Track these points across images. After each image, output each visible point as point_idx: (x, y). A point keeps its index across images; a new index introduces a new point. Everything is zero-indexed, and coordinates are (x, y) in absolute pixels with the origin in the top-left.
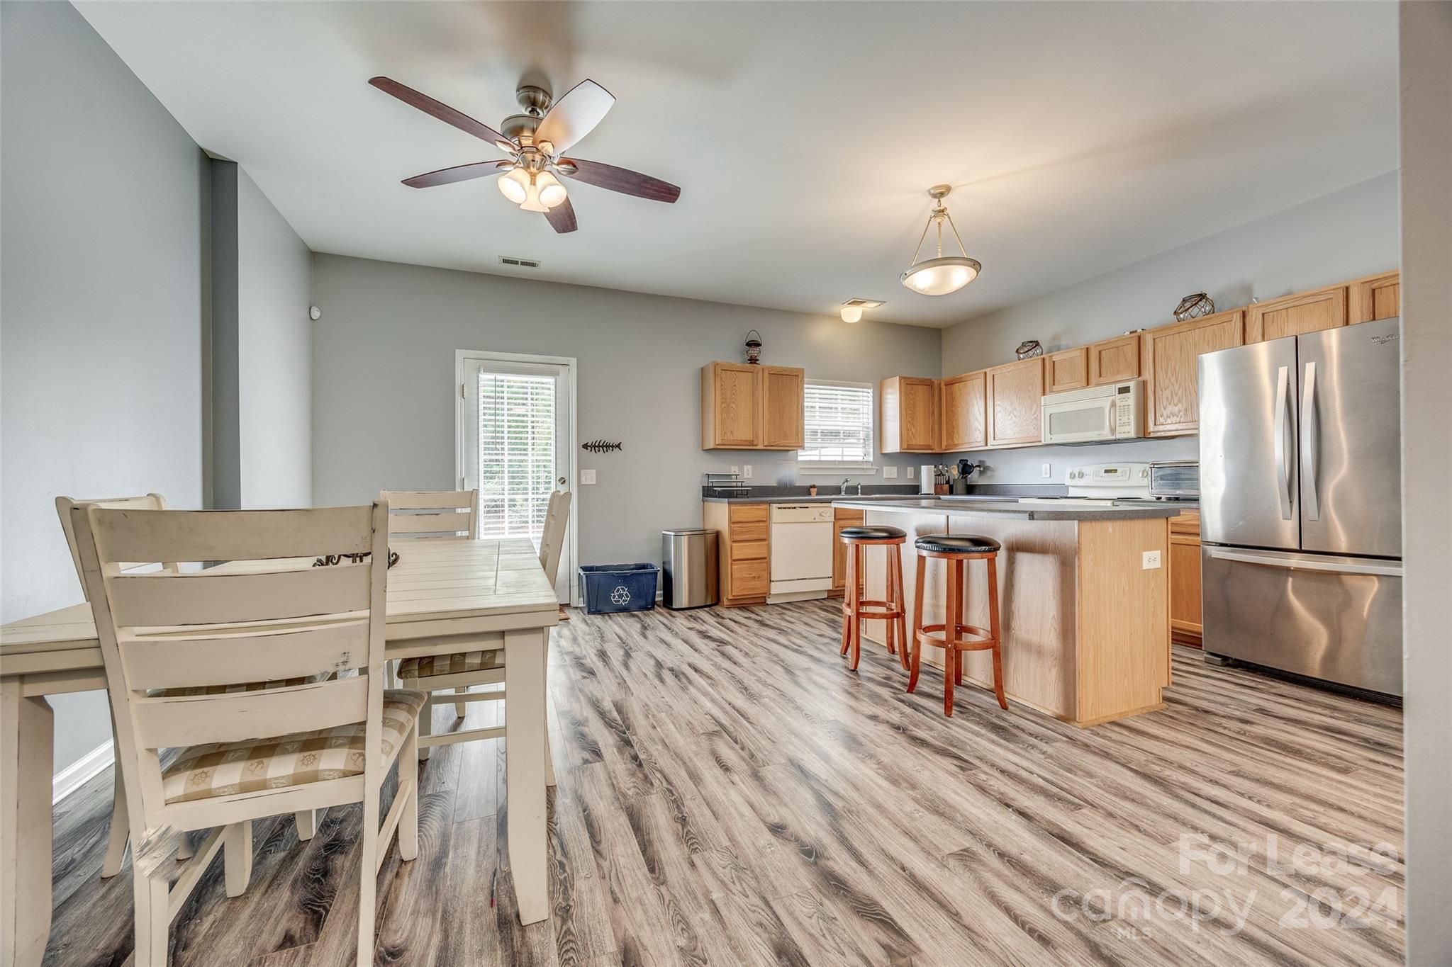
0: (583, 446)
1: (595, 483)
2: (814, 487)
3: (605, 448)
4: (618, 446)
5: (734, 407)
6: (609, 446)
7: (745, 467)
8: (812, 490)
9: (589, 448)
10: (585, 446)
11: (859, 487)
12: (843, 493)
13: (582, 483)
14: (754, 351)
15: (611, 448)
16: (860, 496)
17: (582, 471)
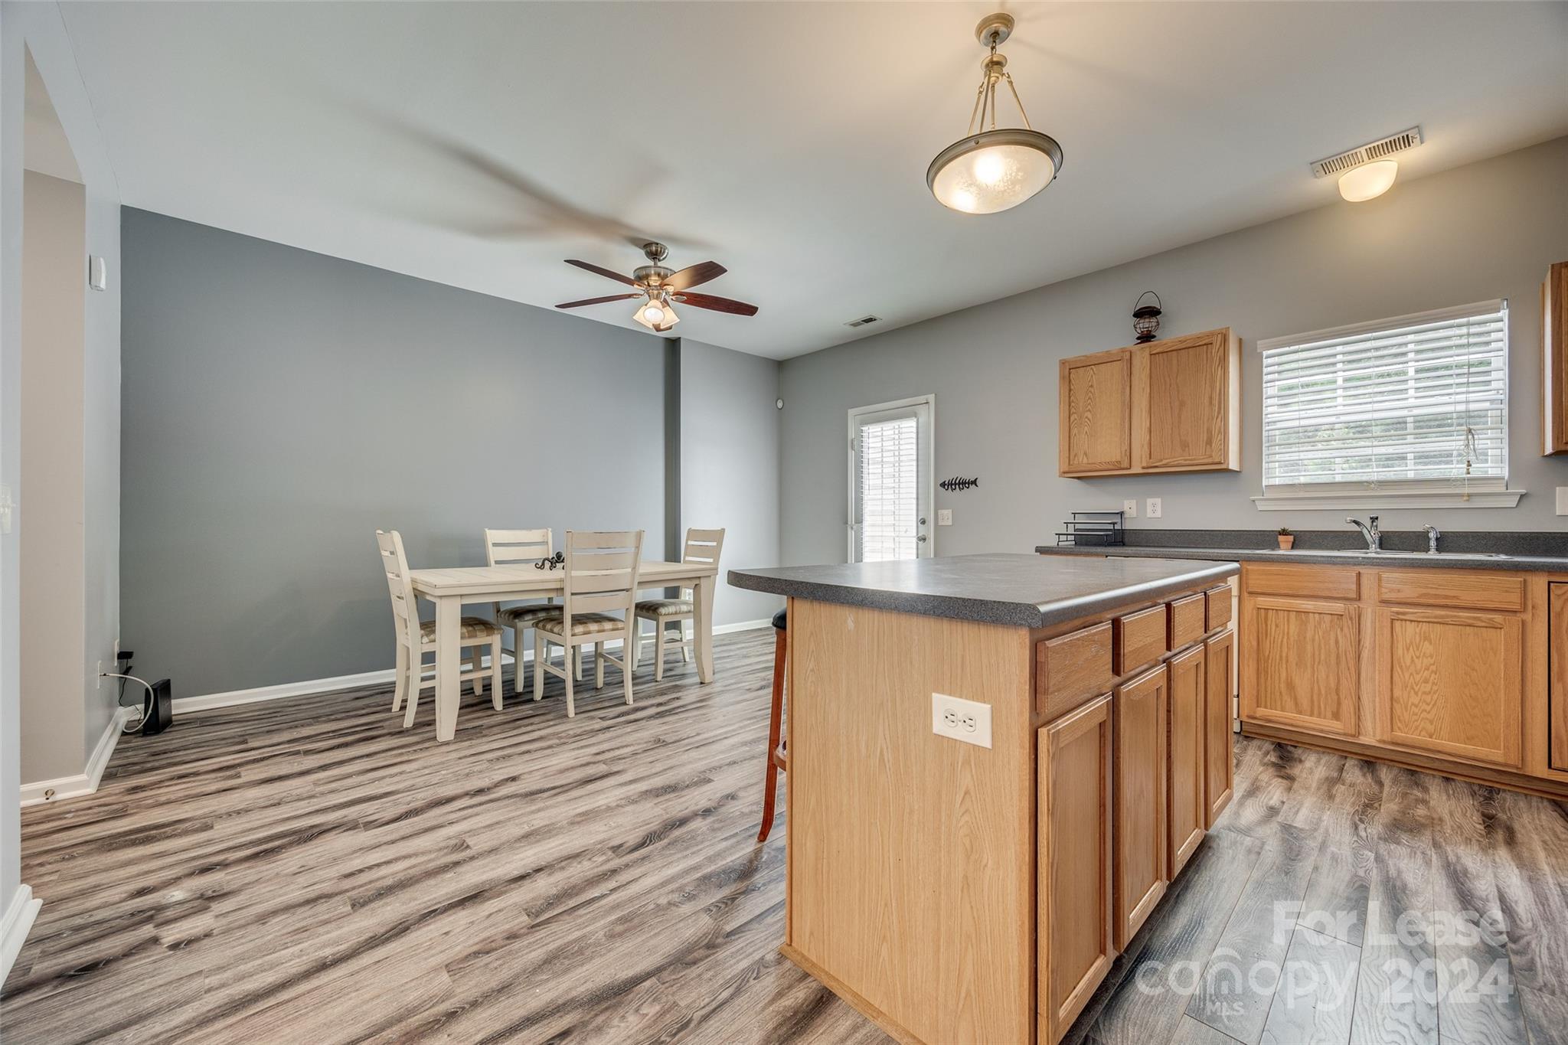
0: (941, 485)
1: (951, 524)
2: (1284, 532)
3: (961, 486)
4: (974, 482)
5: (1090, 416)
6: (965, 483)
7: (1150, 501)
8: (1281, 538)
9: (946, 487)
10: (943, 485)
11: (1432, 535)
12: (1373, 547)
13: (940, 524)
14: (1146, 324)
15: (967, 485)
16: (1432, 555)
17: (939, 511)
